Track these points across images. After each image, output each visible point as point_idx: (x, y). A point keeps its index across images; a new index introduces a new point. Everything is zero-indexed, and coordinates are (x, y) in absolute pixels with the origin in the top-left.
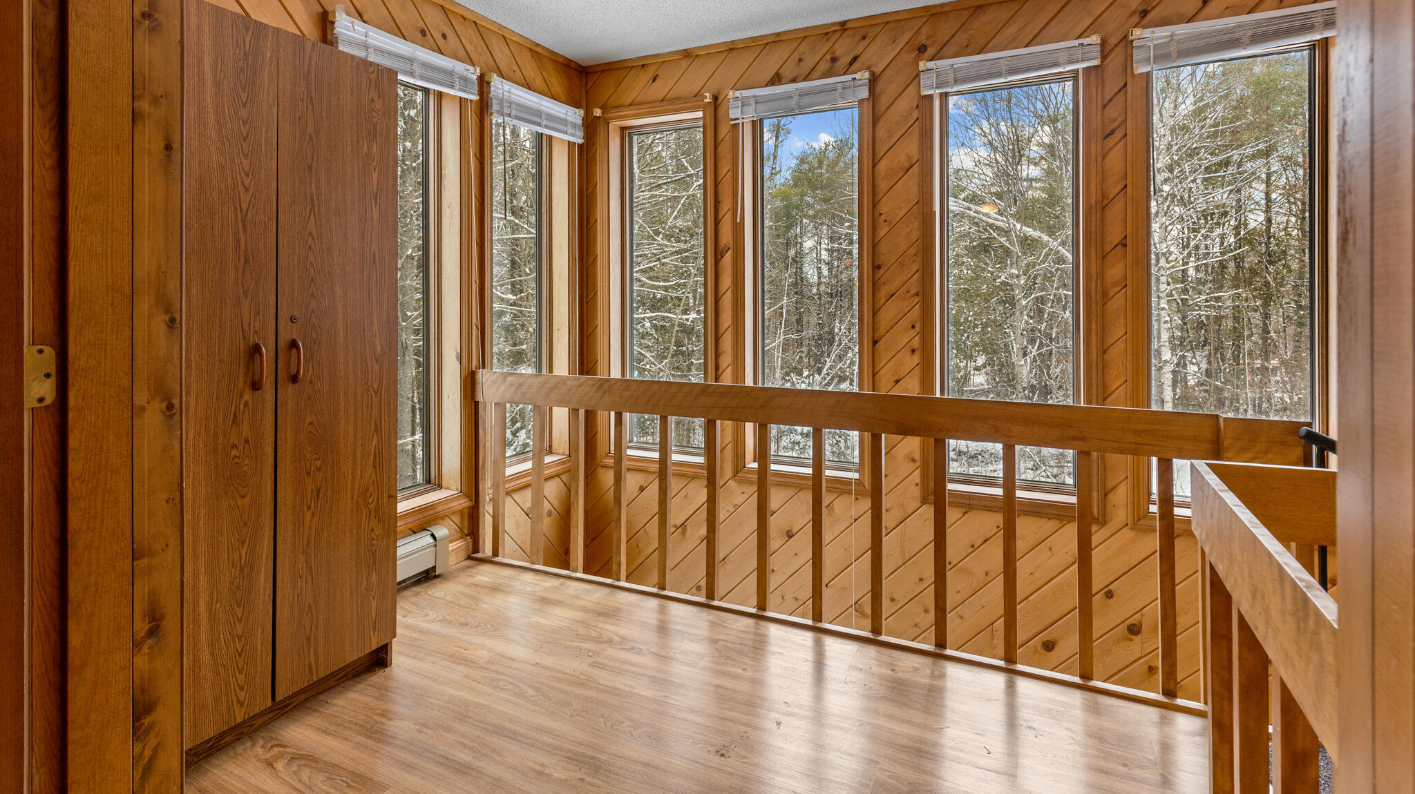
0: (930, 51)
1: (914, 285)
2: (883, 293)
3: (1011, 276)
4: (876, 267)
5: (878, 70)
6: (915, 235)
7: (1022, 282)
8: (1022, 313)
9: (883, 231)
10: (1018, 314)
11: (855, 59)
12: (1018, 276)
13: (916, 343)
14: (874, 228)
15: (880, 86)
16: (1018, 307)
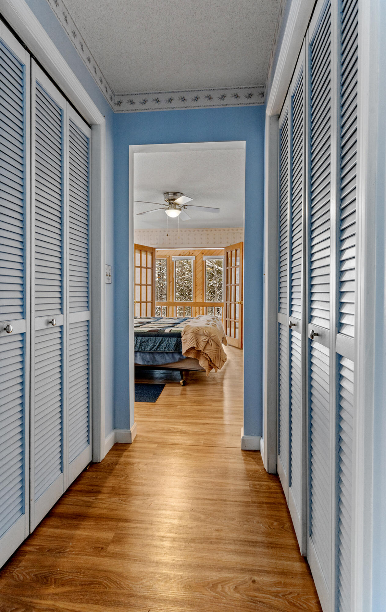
0: (204, 254)
1: (201, 288)
2: (197, 290)
3: (214, 283)
4: (196, 286)
5: (196, 255)
6: (202, 281)
7: (217, 286)
8: (217, 296)
9: (197, 280)
10: (216, 297)
11: (193, 253)
12: (216, 284)
13: (202, 297)
14: (196, 280)
15: (197, 258)
16: (216, 294)
